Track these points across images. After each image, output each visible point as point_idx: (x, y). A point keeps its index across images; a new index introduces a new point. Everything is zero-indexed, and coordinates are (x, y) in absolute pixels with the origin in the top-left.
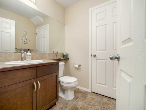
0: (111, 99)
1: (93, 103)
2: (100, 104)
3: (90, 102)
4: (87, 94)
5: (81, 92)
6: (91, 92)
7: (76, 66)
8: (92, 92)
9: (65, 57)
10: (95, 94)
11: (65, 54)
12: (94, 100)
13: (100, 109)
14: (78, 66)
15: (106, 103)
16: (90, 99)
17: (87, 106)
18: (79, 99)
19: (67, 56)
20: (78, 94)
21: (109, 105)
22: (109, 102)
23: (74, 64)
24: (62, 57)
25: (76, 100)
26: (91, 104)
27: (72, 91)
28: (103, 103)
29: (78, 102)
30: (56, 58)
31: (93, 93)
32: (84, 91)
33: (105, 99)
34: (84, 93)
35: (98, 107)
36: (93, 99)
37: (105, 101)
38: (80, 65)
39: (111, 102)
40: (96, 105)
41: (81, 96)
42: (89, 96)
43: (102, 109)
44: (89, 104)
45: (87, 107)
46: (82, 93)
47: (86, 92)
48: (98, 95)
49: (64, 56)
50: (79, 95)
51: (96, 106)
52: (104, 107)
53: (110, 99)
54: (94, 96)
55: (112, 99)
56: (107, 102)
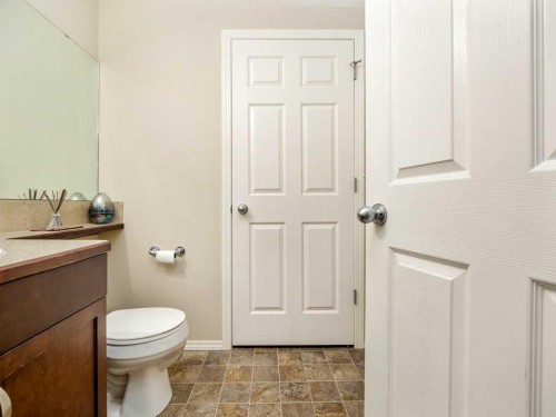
0: (298, 350)
1: (251, 385)
2: (275, 378)
3: (242, 387)
4: (218, 361)
5: (194, 362)
6: (229, 348)
7: (166, 255)
8: (234, 347)
9: (101, 218)
10: (247, 351)
11: (100, 202)
12: (250, 374)
13: (280, 396)
14: (175, 255)
15: (289, 369)
16: (238, 375)
17: (237, 408)
18: (196, 391)
19: (110, 212)
20: (183, 375)
21: (299, 371)
22: (298, 363)
23: (152, 249)
24: (86, 219)
25: (184, 401)
26: (246, 392)
27: (162, 370)
28: (282, 373)
29: (195, 408)
30: (52, 225)
31: (240, 351)
32: (202, 354)
33: (284, 357)
34: (208, 363)
35: (274, 391)
36: (246, 370)
37: (284, 363)
38: (183, 252)
39: (300, 359)
40: (265, 389)
41: (199, 380)
42: (228, 365)
43: (288, 391)
44: (241, 397)
45: (238, 412)
46: (200, 363)
47: (211, 353)
48: (255, 350)
49: (92, 213)
50: (192, 376)
51: (267, 393)
52: (291, 385)
53: (294, 350)
54: (246, 360)
55: (300, 350)
56: (291, 363)
